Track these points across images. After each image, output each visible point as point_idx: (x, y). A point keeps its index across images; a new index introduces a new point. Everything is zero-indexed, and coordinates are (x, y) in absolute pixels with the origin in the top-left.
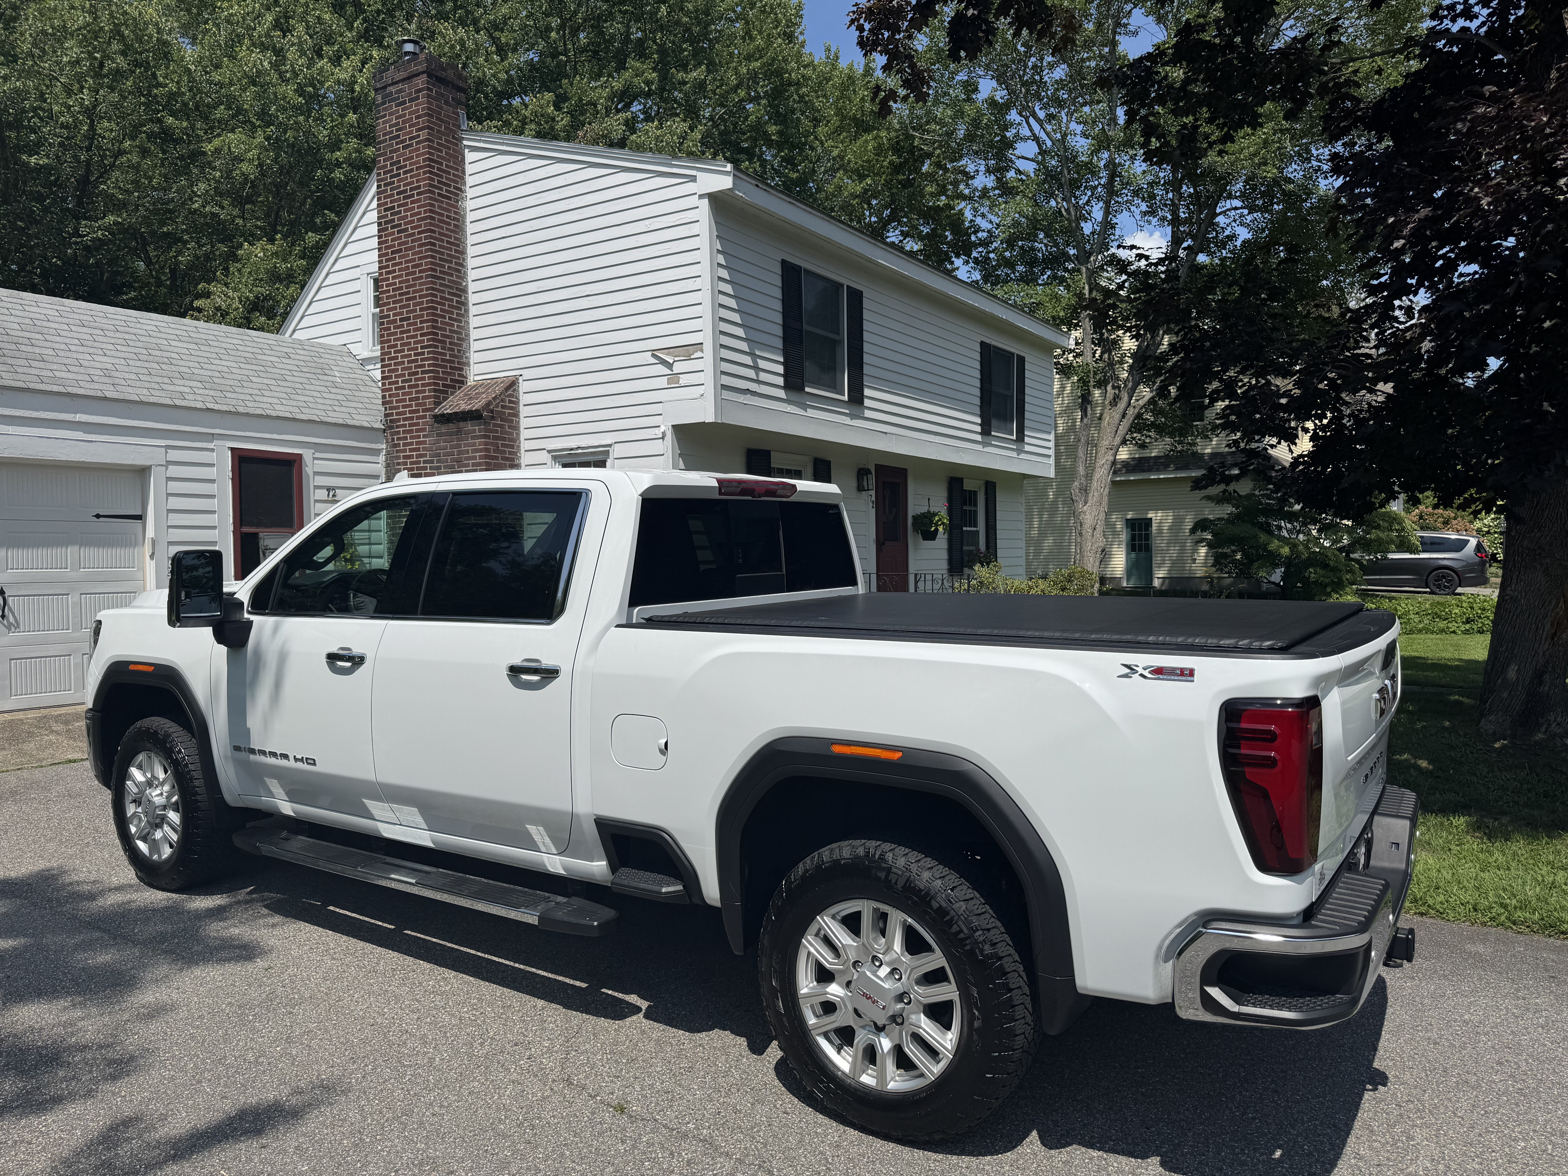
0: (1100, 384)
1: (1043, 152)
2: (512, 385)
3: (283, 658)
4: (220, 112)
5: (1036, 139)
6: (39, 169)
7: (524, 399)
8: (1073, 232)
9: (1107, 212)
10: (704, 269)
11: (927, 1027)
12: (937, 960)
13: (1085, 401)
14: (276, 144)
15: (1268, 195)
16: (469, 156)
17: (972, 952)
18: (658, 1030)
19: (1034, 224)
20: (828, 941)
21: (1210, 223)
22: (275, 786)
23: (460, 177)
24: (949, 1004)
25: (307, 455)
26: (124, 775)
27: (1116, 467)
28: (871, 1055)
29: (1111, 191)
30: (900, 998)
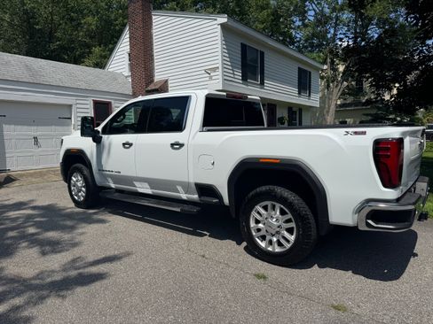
0: (333, 82)
1: (316, 14)
2: (166, 81)
3: (110, 145)
4: (85, 11)
5: (314, 10)
6: (39, 29)
7: (170, 85)
8: (324, 37)
9: (335, 31)
10: (219, 46)
11: (286, 234)
12: (290, 216)
13: (328, 86)
14: (101, 19)
15: (384, 24)
16: (154, 17)
17: (299, 214)
18: (212, 239)
19: (314, 35)
20: (259, 213)
21: (366, 33)
22: (110, 179)
23: (151, 24)
24: (293, 228)
25: (113, 102)
26: (71, 179)
27: (337, 105)
28: (271, 242)
29: (336, 25)
30: (279, 227)
